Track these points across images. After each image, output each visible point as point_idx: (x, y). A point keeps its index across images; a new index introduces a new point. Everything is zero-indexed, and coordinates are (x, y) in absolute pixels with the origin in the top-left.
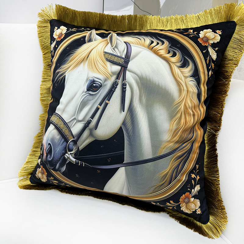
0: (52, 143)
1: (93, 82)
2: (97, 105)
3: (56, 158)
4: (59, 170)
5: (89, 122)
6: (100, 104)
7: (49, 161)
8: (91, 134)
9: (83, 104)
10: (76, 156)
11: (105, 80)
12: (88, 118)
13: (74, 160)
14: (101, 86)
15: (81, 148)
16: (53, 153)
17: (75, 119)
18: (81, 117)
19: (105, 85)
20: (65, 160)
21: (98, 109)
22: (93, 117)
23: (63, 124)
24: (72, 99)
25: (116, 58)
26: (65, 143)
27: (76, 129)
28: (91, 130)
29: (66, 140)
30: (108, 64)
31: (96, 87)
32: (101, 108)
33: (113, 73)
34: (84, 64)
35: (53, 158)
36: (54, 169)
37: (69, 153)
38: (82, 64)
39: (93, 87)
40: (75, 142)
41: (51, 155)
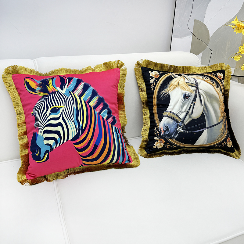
0: (168, 125)
1: (186, 94)
2: (190, 104)
3: (172, 132)
4: (173, 138)
5: (188, 112)
6: (192, 103)
7: (167, 135)
8: (190, 117)
9: (183, 105)
10: (183, 128)
11: (191, 94)
12: (187, 110)
13: (182, 130)
14: (190, 96)
15: (185, 124)
16: (169, 130)
17: (180, 111)
18: (183, 110)
19: (192, 95)
20: (177, 131)
21: (191, 106)
22: (189, 109)
23: (174, 115)
24: (177, 103)
25: (192, 84)
26: (177, 123)
27: (182, 116)
28: (190, 115)
29: (177, 122)
30: (190, 87)
31: (187, 97)
32: (192, 105)
33: (194, 90)
34: (178, 87)
35: (170, 132)
36: (171, 138)
37: (179, 128)
38: (177, 87)
39: (186, 97)
40: (182, 122)
41: (168, 131)
